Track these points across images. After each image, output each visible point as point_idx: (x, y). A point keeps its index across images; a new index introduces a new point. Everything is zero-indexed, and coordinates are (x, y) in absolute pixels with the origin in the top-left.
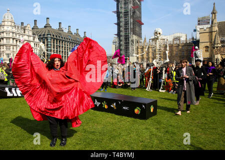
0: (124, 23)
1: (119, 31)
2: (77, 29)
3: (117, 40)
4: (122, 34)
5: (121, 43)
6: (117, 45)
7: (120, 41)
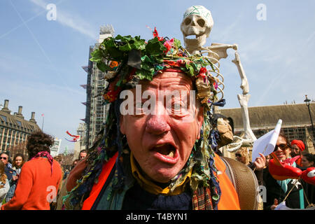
0: (96, 103)
1: (89, 114)
2: (20, 107)
3: (84, 128)
4: (93, 119)
5: (91, 132)
6: (84, 135)
7: (89, 129)
